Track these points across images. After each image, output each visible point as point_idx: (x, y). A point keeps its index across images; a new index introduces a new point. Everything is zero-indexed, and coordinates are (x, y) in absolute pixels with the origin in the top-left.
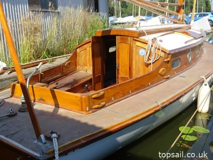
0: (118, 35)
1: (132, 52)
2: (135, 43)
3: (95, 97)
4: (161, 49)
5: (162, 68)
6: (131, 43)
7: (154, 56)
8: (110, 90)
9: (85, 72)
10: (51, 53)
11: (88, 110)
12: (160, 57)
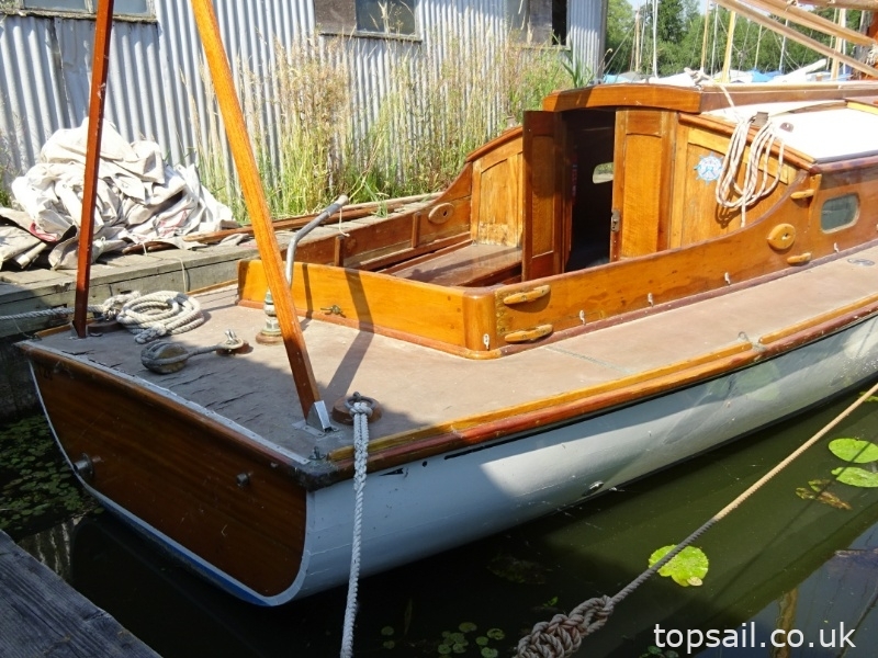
0: (622, 108)
1: (672, 169)
2: (685, 135)
3: (515, 301)
4: (781, 153)
5: (780, 222)
6: (668, 134)
7: (754, 180)
8: (571, 284)
9: (499, 244)
10: (387, 184)
11: (487, 344)
12: (776, 186)
